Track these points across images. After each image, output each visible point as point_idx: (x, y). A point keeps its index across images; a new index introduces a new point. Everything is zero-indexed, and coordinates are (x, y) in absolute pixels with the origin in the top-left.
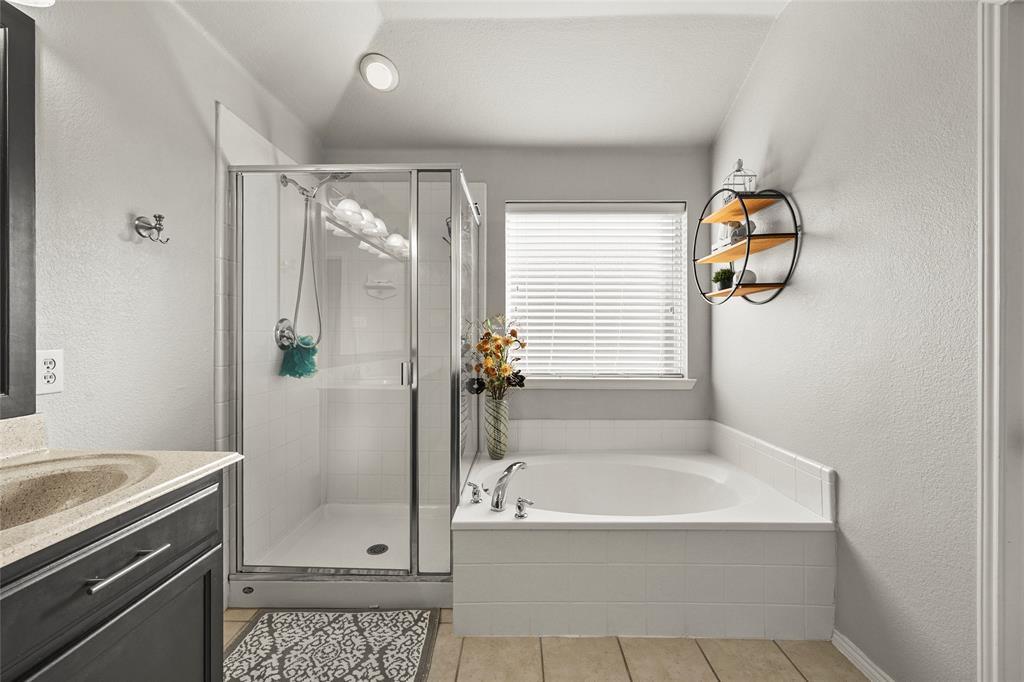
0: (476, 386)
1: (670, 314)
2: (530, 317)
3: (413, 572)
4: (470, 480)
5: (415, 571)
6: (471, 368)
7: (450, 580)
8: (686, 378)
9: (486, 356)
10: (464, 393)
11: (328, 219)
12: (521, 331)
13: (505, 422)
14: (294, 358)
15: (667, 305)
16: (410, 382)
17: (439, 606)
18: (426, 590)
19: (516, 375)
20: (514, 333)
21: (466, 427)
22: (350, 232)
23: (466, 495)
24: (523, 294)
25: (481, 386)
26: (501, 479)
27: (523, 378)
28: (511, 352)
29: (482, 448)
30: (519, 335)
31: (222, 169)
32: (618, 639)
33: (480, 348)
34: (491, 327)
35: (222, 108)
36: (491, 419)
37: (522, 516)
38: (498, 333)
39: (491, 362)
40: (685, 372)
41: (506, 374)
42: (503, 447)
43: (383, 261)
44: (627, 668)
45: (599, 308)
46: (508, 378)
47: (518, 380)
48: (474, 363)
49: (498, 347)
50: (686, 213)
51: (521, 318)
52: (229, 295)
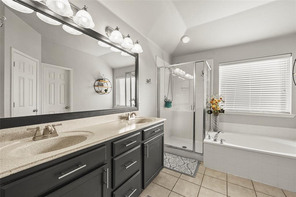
0: (210, 112)
1: (284, 92)
2: (227, 94)
3: (193, 151)
4: (208, 134)
5: (194, 152)
6: (208, 108)
7: (203, 155)
8: (291, 114)
9: (213, 104)
10: (206, 114)
11: (173, 73)
12: (224, 98)
13: (218, 122)
14: (168, 104)
15: (282, 89)
16: (194, 110)
17: (200, 160)
18: (197, 156)
19: (222, 110)
20: (221, 99)
21: (207, 122)
22: (177, 75)
23: (207, 137)
24: (225, 88)
25: (211, 112)
26: (216, 134)
27: (224, 111)
28: (220, 104)
29: (211, 128)
30: (222, 99)
31: (157, 68)
32: (252, 181)
33: (211, 102)
34: (214, 97)
35: (157, 57)
36: (214, 121)
37: (222, 143)
38: (217, 99)
39: (214, 106)
40: (290, 111)
41: (219, 109)
42: (217, 129)
43: (184, 80)
44: (253, 186)
45: (252, 91)
46: (219, 111)
47: (223, 111)
48: (209, 106)
49: (216, 102)
50: (292, 57)
51: (224, 94)
52: (158, 92)
